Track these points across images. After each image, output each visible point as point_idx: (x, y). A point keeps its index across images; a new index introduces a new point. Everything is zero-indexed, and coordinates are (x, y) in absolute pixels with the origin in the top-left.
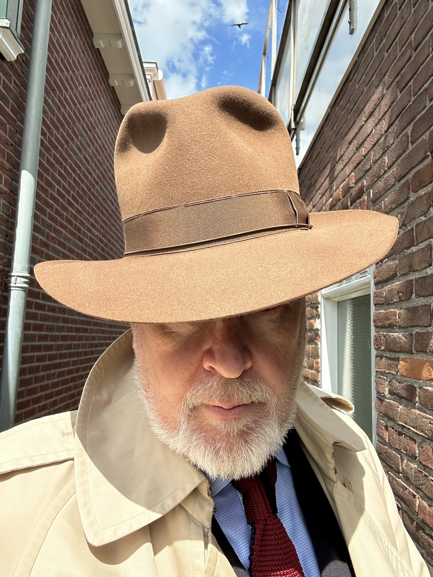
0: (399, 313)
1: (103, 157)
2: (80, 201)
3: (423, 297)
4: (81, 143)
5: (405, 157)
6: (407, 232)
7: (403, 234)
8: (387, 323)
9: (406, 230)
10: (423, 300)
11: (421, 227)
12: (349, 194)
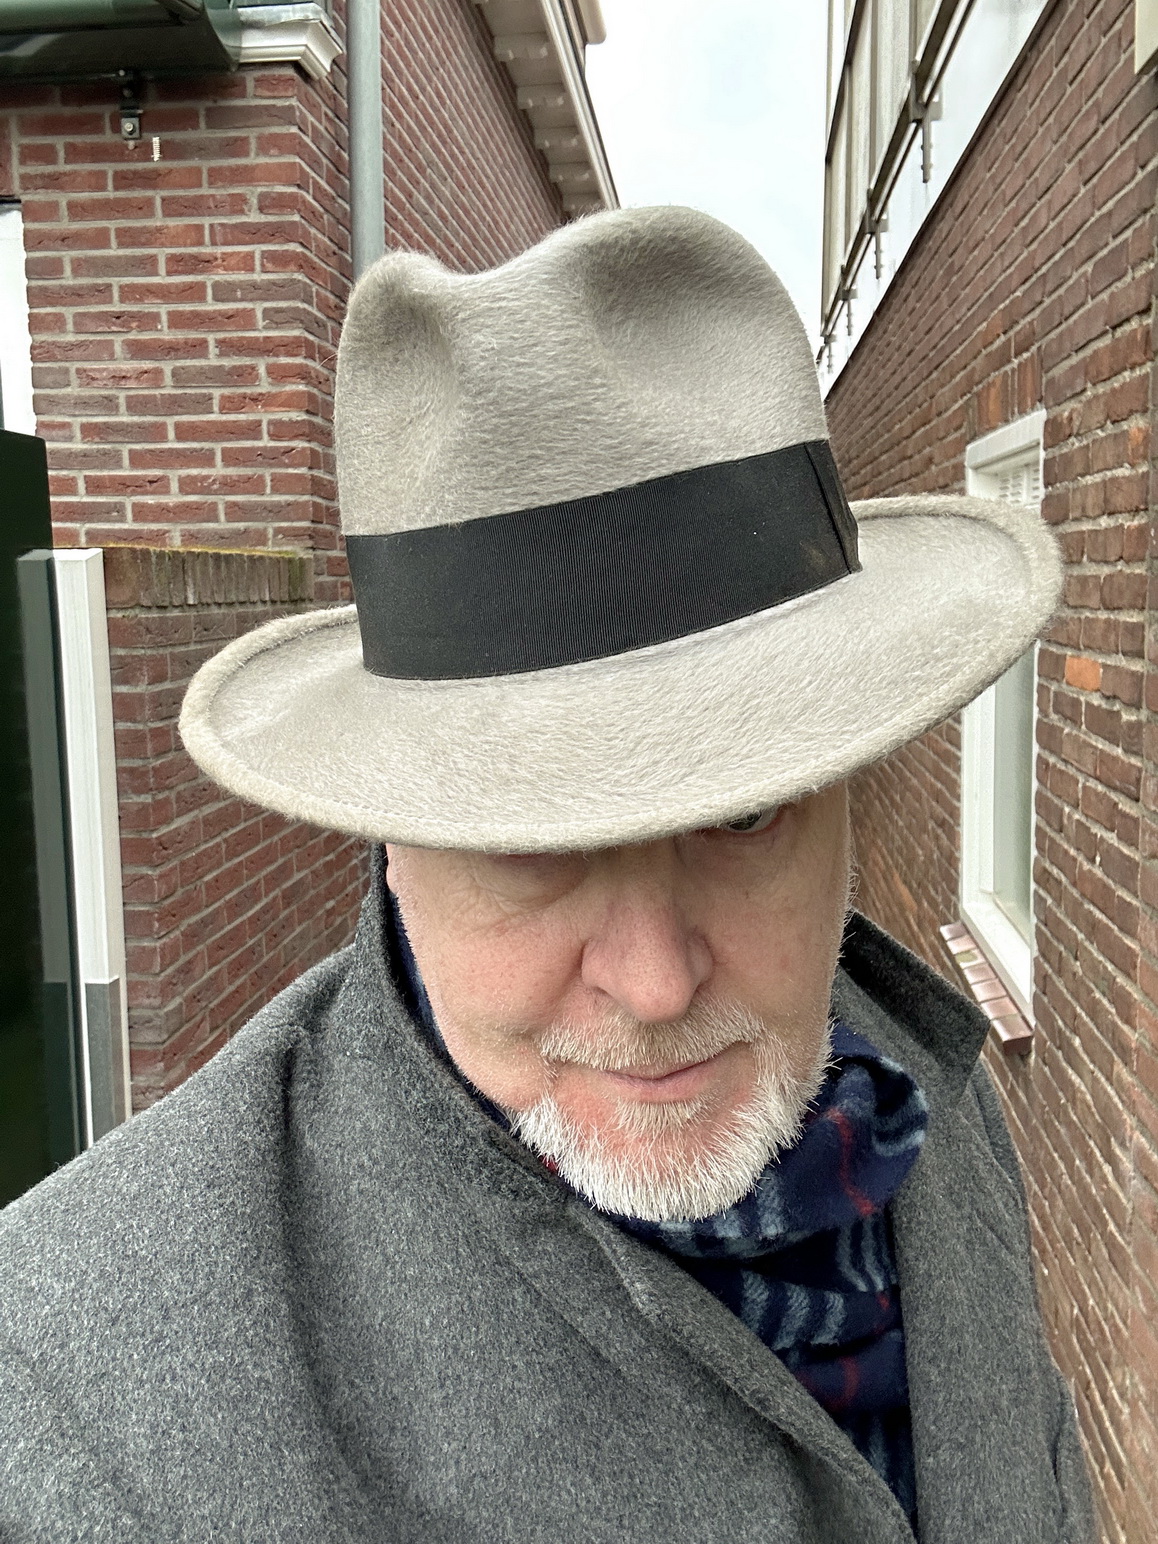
5: (1083, 316)
12: (1011, 333)
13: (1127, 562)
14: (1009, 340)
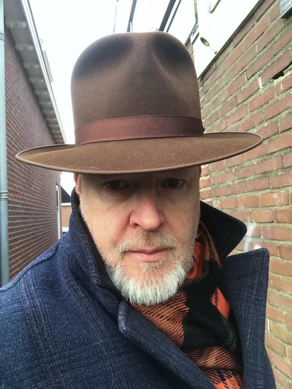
1: (24, 112)
2: (17, 143)
4: (15, 110)
13: (206, 187)
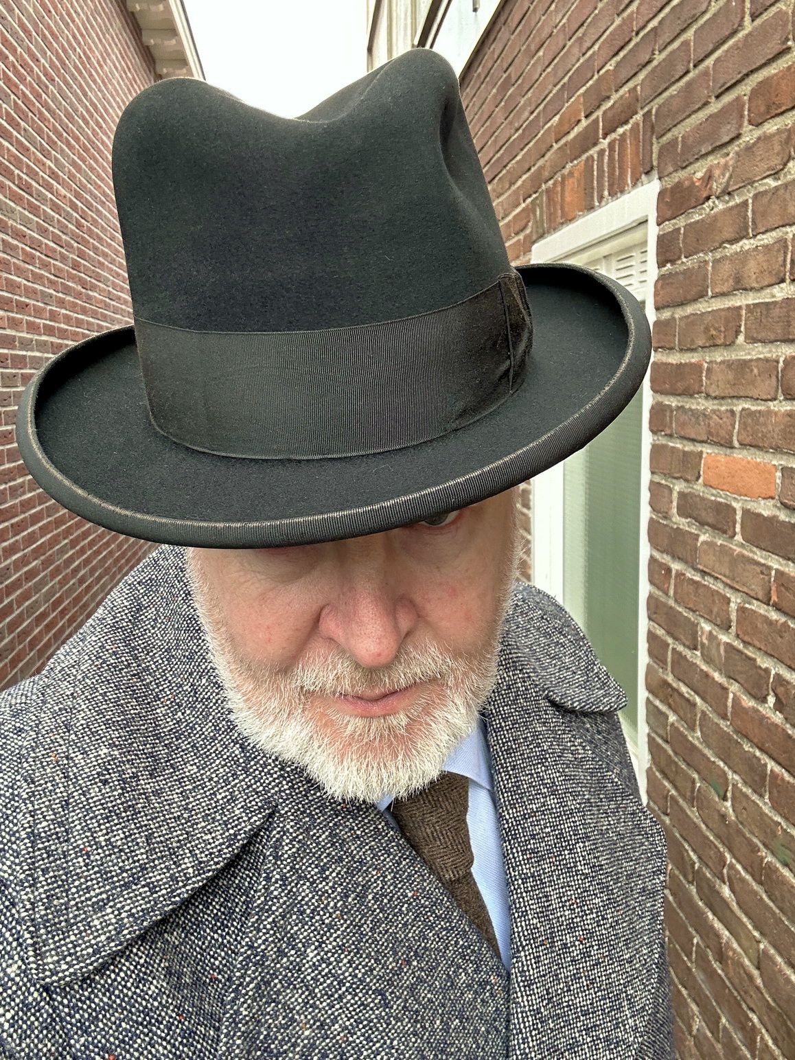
0: (708, 369)
3: (763, 341)
5: (736, 47)
6: (731, 209)
7: (724, 212)
8: (680, 386)
9: (731, 204)
10: (760, 349)
11: (765, 200)
12: (599, 113)
14: (596, 121)
